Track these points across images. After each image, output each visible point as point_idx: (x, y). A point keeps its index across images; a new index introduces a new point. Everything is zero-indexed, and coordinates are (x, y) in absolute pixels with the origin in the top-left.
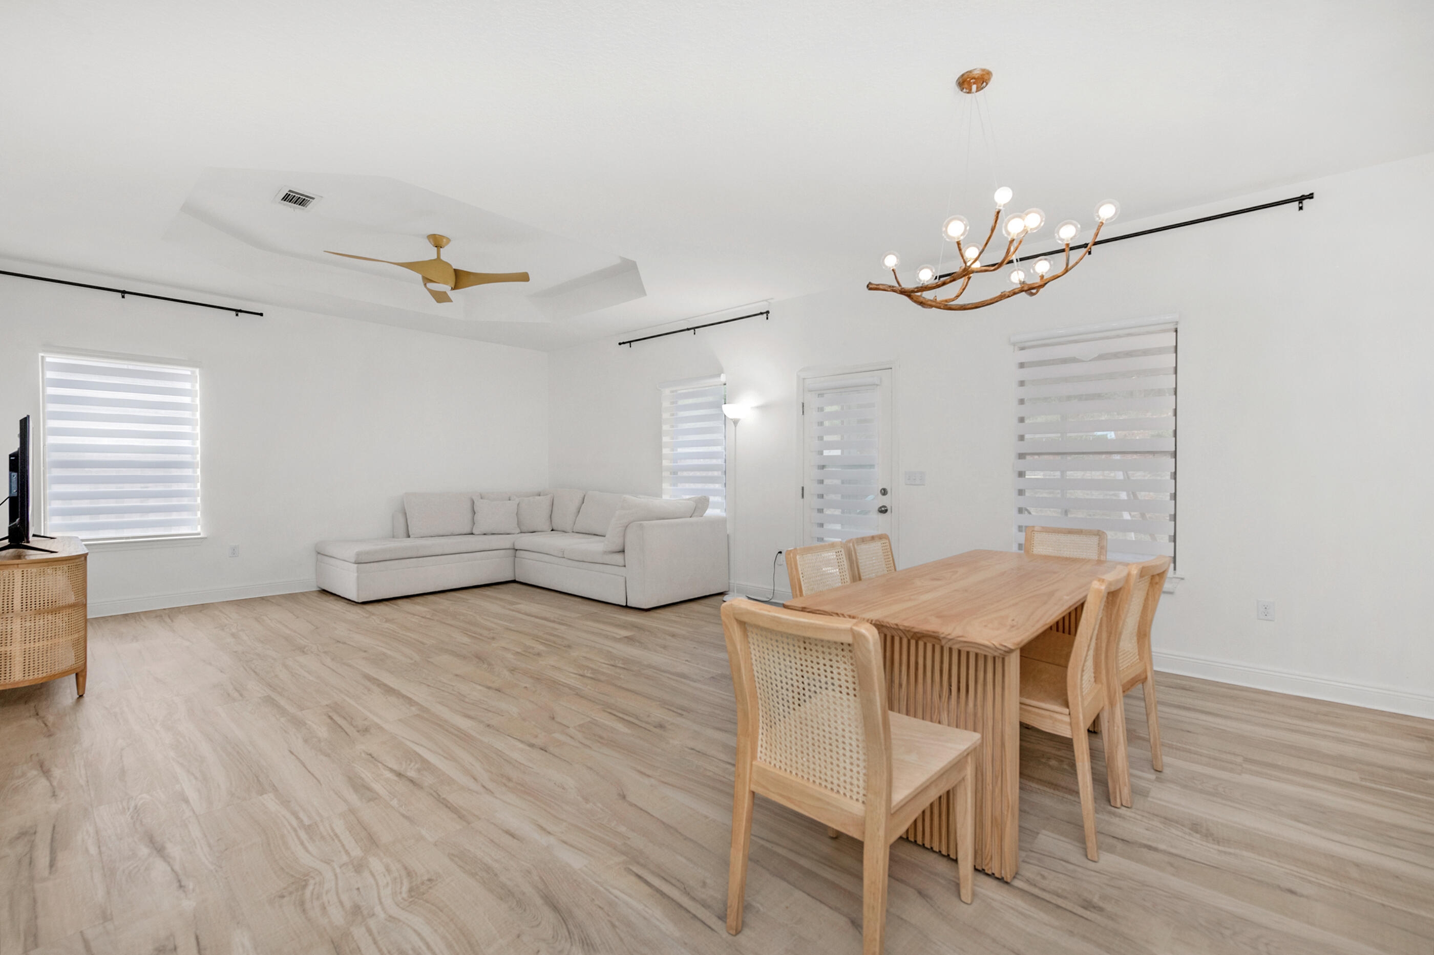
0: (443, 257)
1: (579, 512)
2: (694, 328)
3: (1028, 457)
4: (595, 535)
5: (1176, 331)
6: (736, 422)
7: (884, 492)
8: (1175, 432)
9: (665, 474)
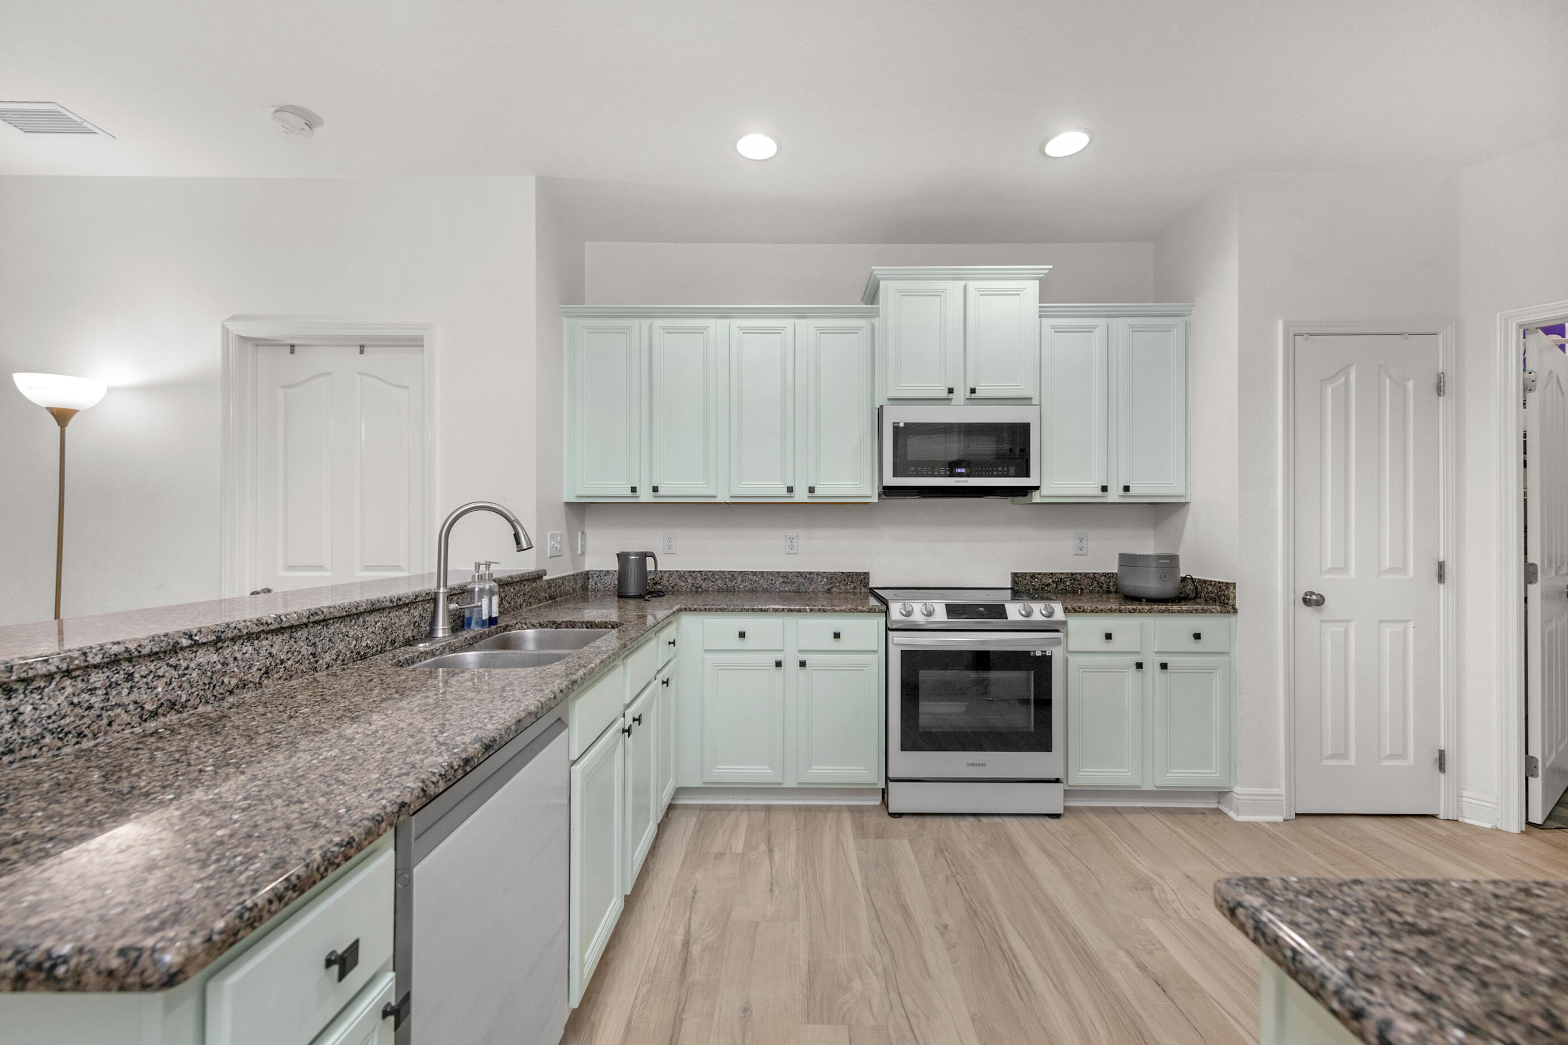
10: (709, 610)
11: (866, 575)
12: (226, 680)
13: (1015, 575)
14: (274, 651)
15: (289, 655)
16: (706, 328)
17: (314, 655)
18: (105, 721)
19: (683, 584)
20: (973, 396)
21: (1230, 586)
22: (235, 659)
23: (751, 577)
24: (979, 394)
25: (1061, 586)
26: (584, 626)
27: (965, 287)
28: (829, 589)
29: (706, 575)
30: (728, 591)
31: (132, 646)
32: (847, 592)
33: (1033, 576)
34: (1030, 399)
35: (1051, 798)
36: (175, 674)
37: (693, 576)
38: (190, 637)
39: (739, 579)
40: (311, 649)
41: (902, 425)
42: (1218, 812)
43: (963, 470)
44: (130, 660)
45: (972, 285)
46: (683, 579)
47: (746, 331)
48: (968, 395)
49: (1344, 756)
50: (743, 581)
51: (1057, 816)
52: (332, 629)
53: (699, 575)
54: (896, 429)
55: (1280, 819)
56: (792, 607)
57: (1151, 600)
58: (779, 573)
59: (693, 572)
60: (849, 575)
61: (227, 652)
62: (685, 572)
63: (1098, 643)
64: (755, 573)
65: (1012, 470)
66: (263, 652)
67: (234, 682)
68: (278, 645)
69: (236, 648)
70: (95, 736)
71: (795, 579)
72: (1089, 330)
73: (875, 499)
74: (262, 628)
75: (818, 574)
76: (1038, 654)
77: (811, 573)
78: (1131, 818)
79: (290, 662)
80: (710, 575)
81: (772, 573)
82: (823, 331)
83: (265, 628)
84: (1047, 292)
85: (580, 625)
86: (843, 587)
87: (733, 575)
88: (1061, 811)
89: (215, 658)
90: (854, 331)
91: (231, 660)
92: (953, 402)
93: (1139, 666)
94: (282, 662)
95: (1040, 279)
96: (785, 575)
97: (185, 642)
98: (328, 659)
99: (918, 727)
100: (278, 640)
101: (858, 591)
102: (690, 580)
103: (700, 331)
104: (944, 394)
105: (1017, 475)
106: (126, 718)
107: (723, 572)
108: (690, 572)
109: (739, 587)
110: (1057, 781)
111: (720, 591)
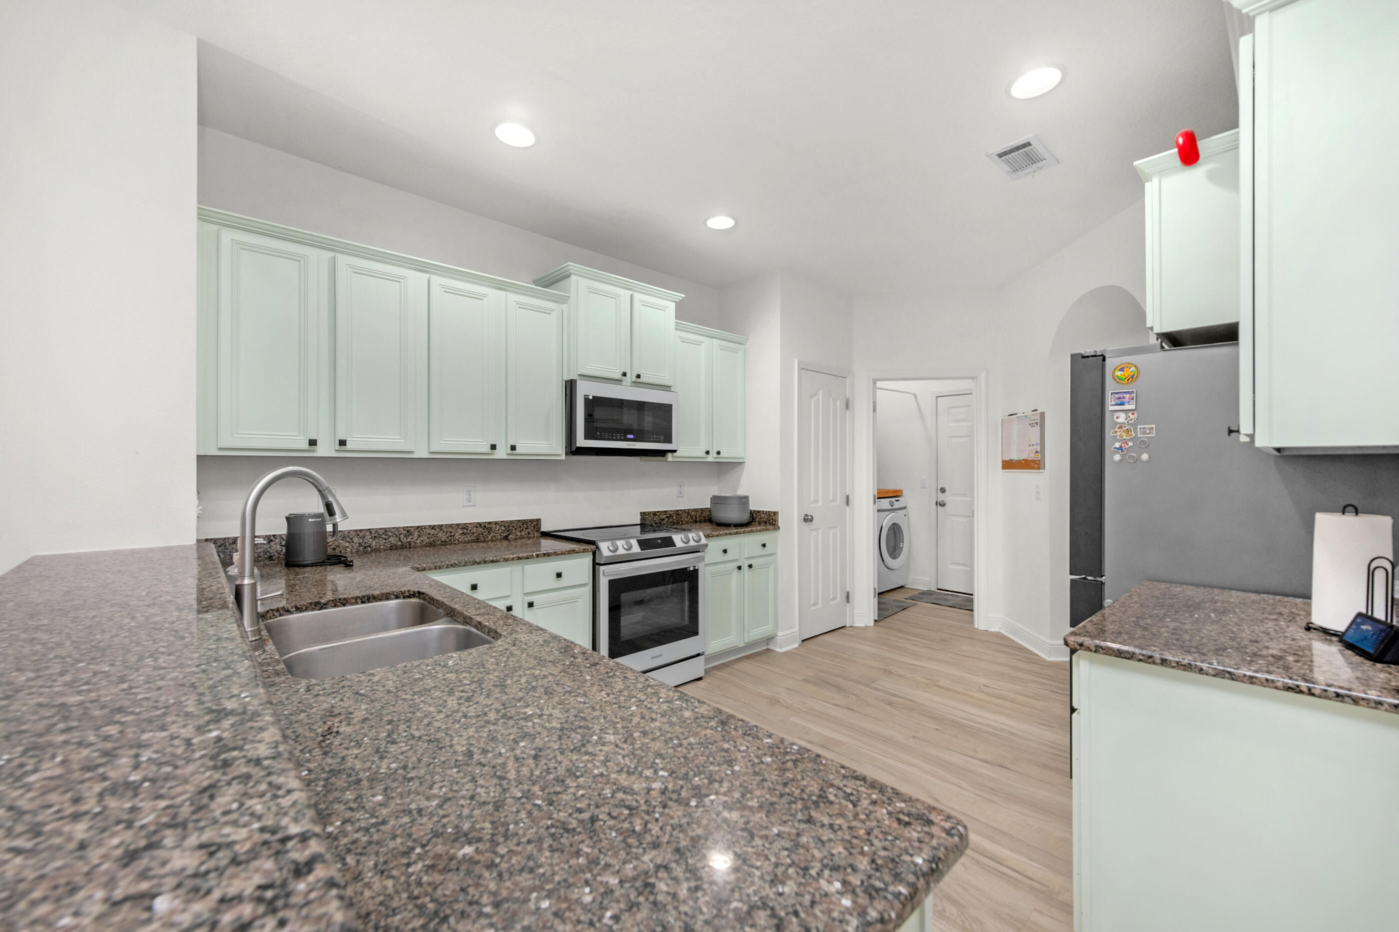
10: (440, 568)
11: (538, 521)
13: (643, 514)
16: (402, 278)
19: (347, 544)
20: (638, 380)
21: (775, 513)
23: (428, 531)
24: (642, 380)
25: (671, 520)
26: (359, 601)
27: (632, 296)
28: (506, 536)
29: (375, 534)
30: (403, 547)
32: (522, 538)
33: (655, 514)
34: (670, 387)
35: (696, 668)
37: (361, 535)
39: (416, 535)
41: (591, 397)
42: (768, 650)
43: (632, 436)
45: (637, 296)
46: (348, 539)
47: (448, 291)
48: (634, 379)
49: (816, 604)
50: (419, 536)
51: (700, 679)
53: (368, 534)
54: (586, 399)
55: (796, 645)
56: (520, 555)
57: (737, 526)
58: (458, 525)
59: (361, 531)
60: (524, 522)
62: (349, 532)
63: (721, 557)
64: (433, 527)
65: (662, 438)
71: (475, 530)
72: (698, 344)
73: (563, 457)
75: (496, 523)
76: (692, 569)
77: (490, 523)
78: (737, 666)
80: (381, 532)
81: (451, 526)
82: (522, 306)
84: (682, 312)
85: (353, 601)
86: (519, 534)
87: (408, 531)
88: (702, 674)
90: (547, 312)
92: (623, 383)
93: (739, 568)
95: (676, 303)
96: (465, 527)
99: (619, 638)
101: (531, 535)
102: (356, 540)
103: (397, 279)
104: (618, 376)
105: (665, 441)
107: (397, 529)
108: (356, 531)
109: (415, 543)
110: (698, 655)
111: (393, 548)
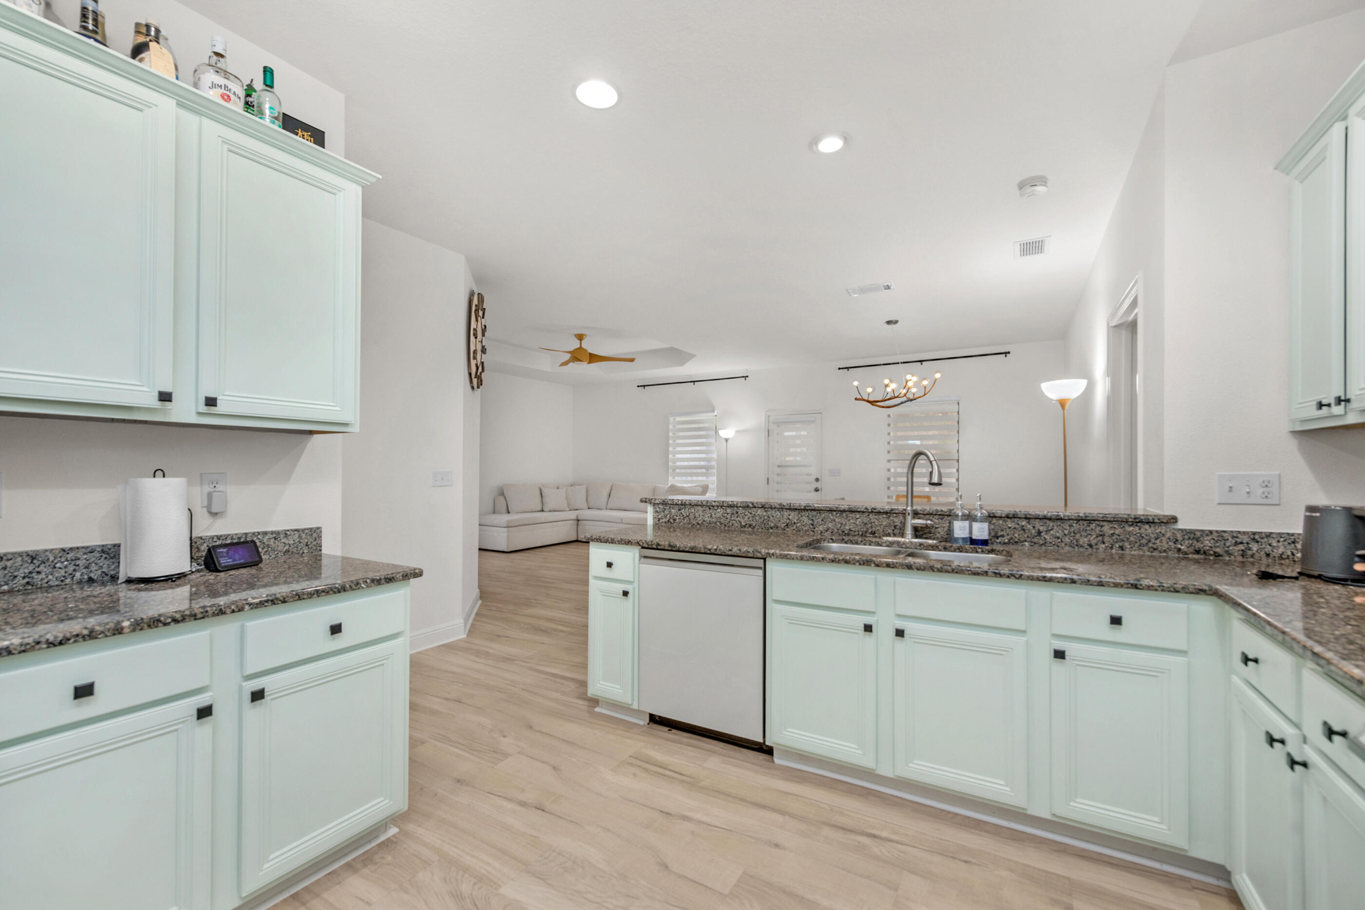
0: (583, 346)
1: (610, 496)
2: (694, 382)
3: (892, 462)
4: (624, 510)
5: (958, 404)
6: (727, 440)
7: (817, 480)
8: (958, 450)
9: (670, 471)
12: (770, 523)
14: (790, 517)
15: (798, 521)
17: (812, 525)
18: (731, 524)
22: (773, 516)
31: (735, 503)
36: (751, 516)
38: (753, 504)
40: (811, 522)
44: (737, 507)
52: (823, 516)
61: (769, 513)
66: (785, 516)
67: (772, 525)
68: (793, 516)
69: (773, 512)
70: (729, 527)
74: (781, 507)
79: (798, 525)
83: (782, 507)
89: (765, 514)
91: (771, 516)
94: (795, 523)
97: (751, 505)
98: (821, 529)
100: (793, 514)
106: (737, 525)
